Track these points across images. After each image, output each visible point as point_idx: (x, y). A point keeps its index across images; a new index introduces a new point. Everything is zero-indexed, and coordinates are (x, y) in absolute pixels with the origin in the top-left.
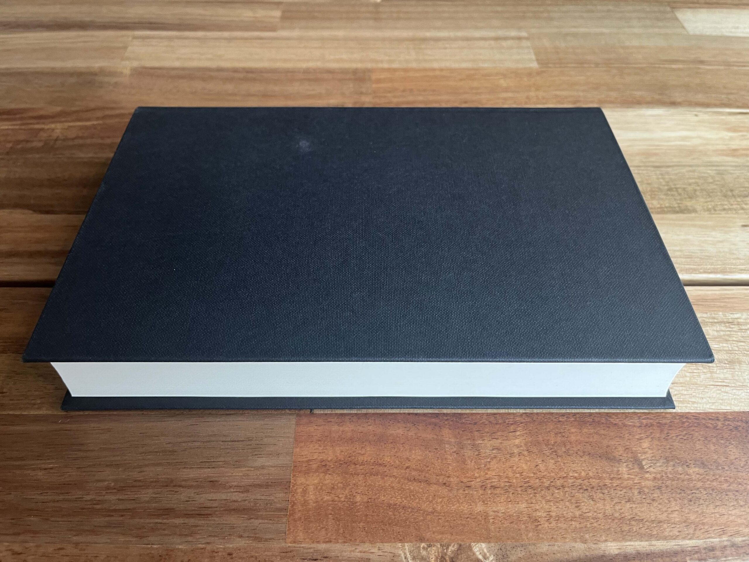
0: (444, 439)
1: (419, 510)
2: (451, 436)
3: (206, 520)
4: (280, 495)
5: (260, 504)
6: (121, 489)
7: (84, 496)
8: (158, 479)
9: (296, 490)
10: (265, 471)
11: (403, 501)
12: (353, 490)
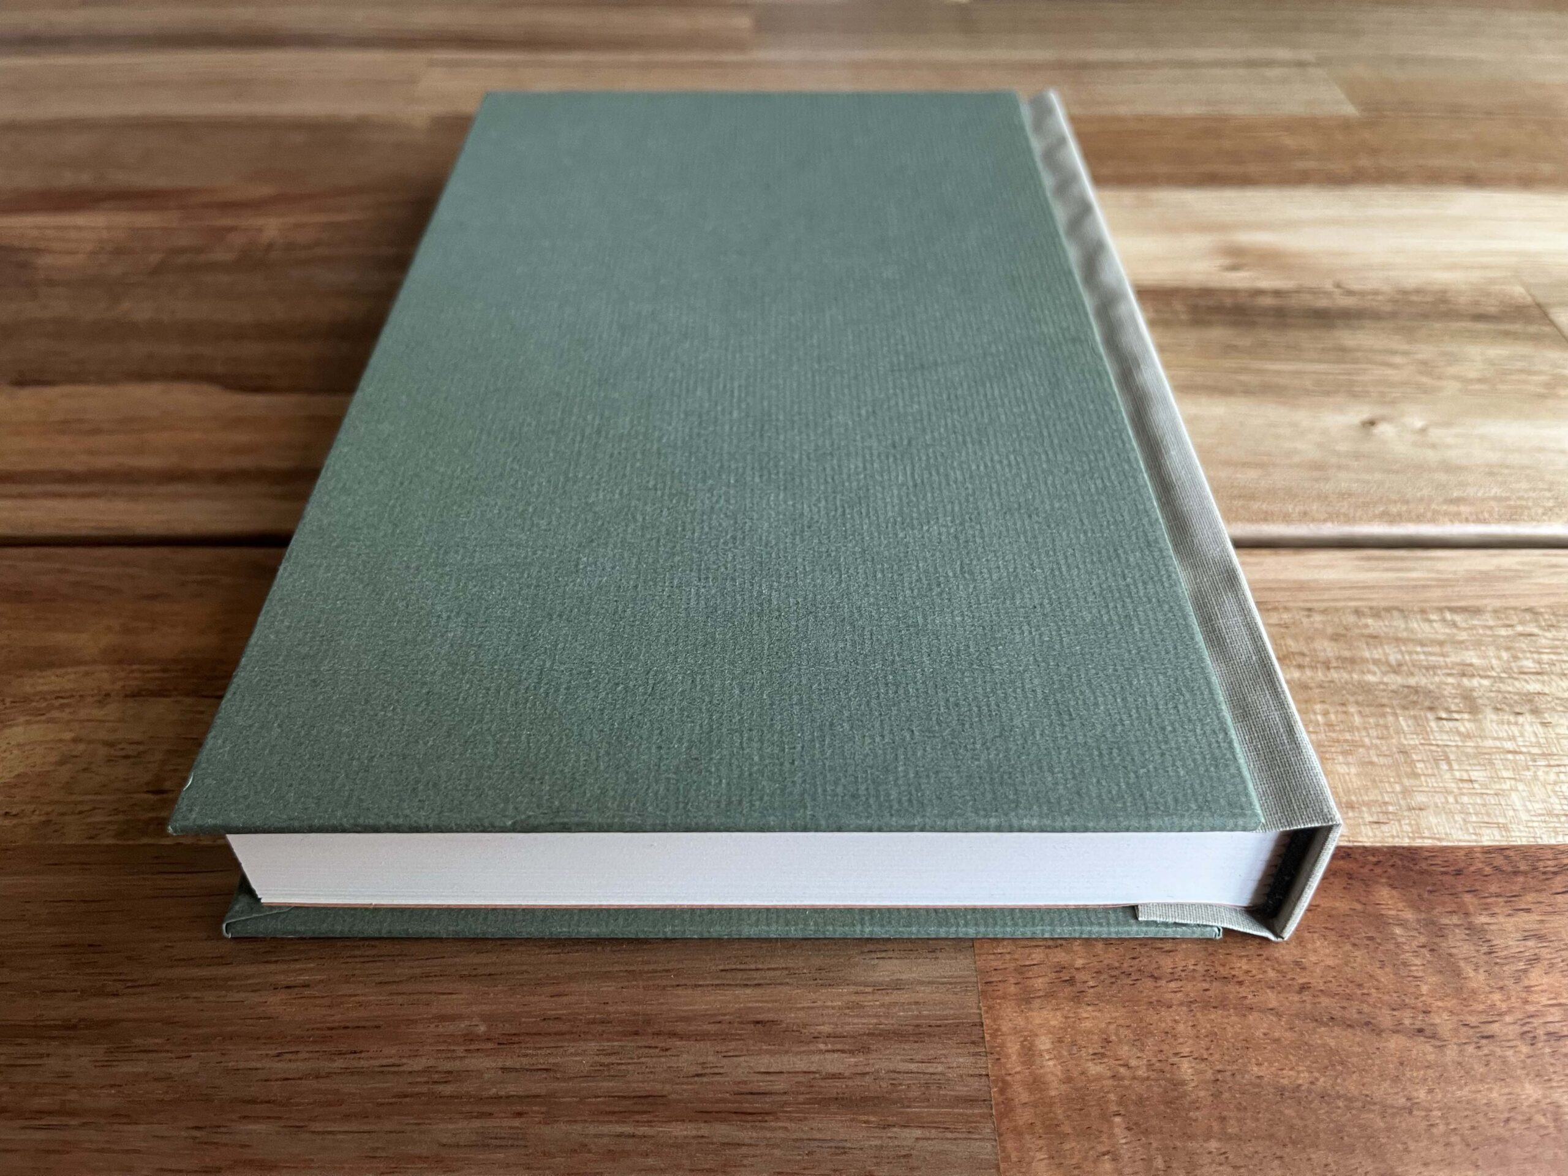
0: (1383, 912)
1: (1368, 1103)
2: (1401, 905)
3: (762, 1128)
4: (961, 1060)
5: (909, 1086)
6: (507, 1042)
7: (404, 1061)
8: (609, 1014)
9: (1002, 1046)
10: (904, 997)
11: (1317, 1079)
12: (1165, 1047)
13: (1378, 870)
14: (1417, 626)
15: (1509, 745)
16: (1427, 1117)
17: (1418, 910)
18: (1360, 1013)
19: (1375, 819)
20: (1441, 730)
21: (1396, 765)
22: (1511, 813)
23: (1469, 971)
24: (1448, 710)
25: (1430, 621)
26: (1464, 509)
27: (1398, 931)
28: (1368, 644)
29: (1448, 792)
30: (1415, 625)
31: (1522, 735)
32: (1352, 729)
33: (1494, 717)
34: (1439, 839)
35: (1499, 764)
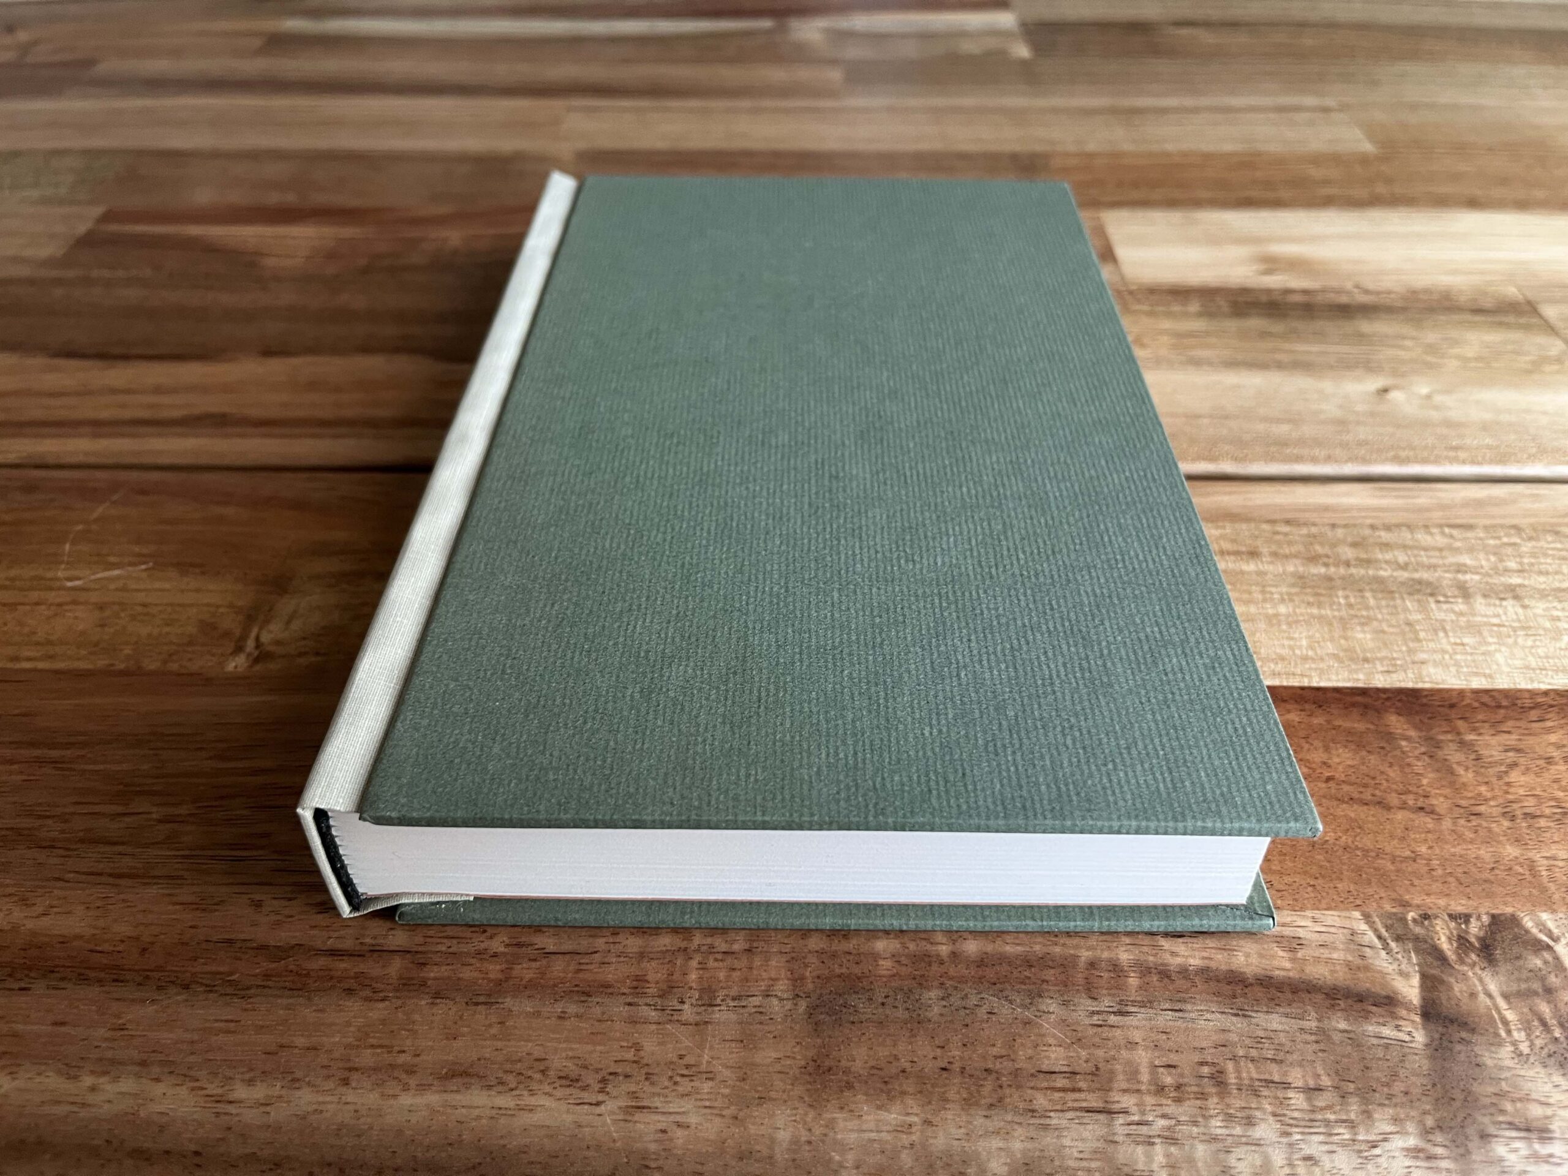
0: (1392, 731)
1: (1381, 853)
2: (1405, 726)
13: (1388, 704)
14: (1422, 537)
15: (1495, 621)
16: (1428, 865)
17: (1420, 730)
18: (1373, 795)
19: (1385, 669)
20: (1440, 609)
21: (1403, 633)
22: (1495, 667)
23: (1461, 771)
24: (1445, 596)
25: (1431, 534)
26: (1462, 455)
27: (1404, 743)
28: (1381, 549)
29: (1444, 651)
30: (1420, 536)
31: (1505, 614)
32: (1367, 608)
33: (1483, 601)
34: (1437, 683)
35: (1486, 633)
